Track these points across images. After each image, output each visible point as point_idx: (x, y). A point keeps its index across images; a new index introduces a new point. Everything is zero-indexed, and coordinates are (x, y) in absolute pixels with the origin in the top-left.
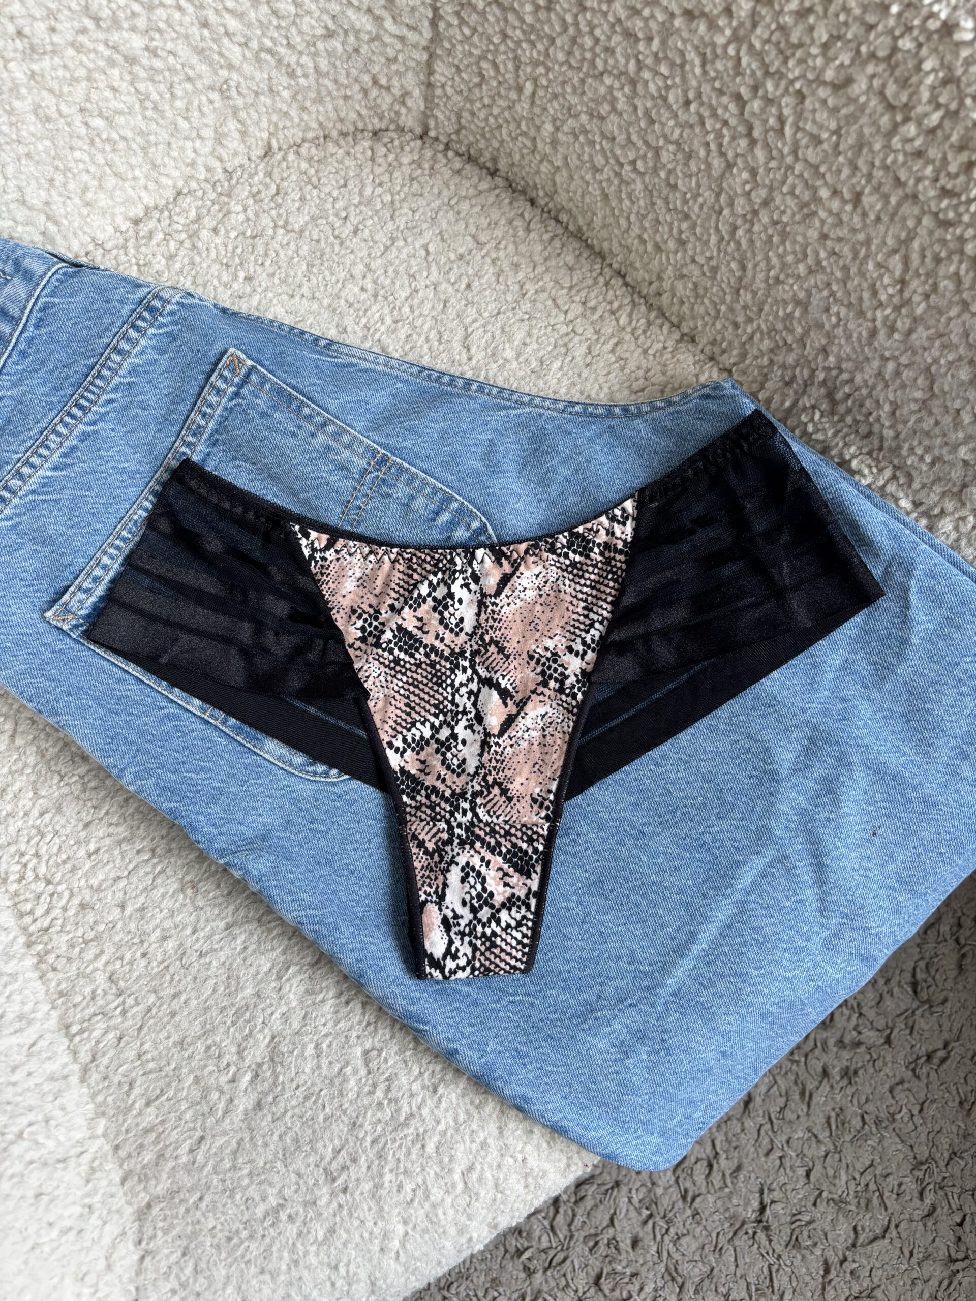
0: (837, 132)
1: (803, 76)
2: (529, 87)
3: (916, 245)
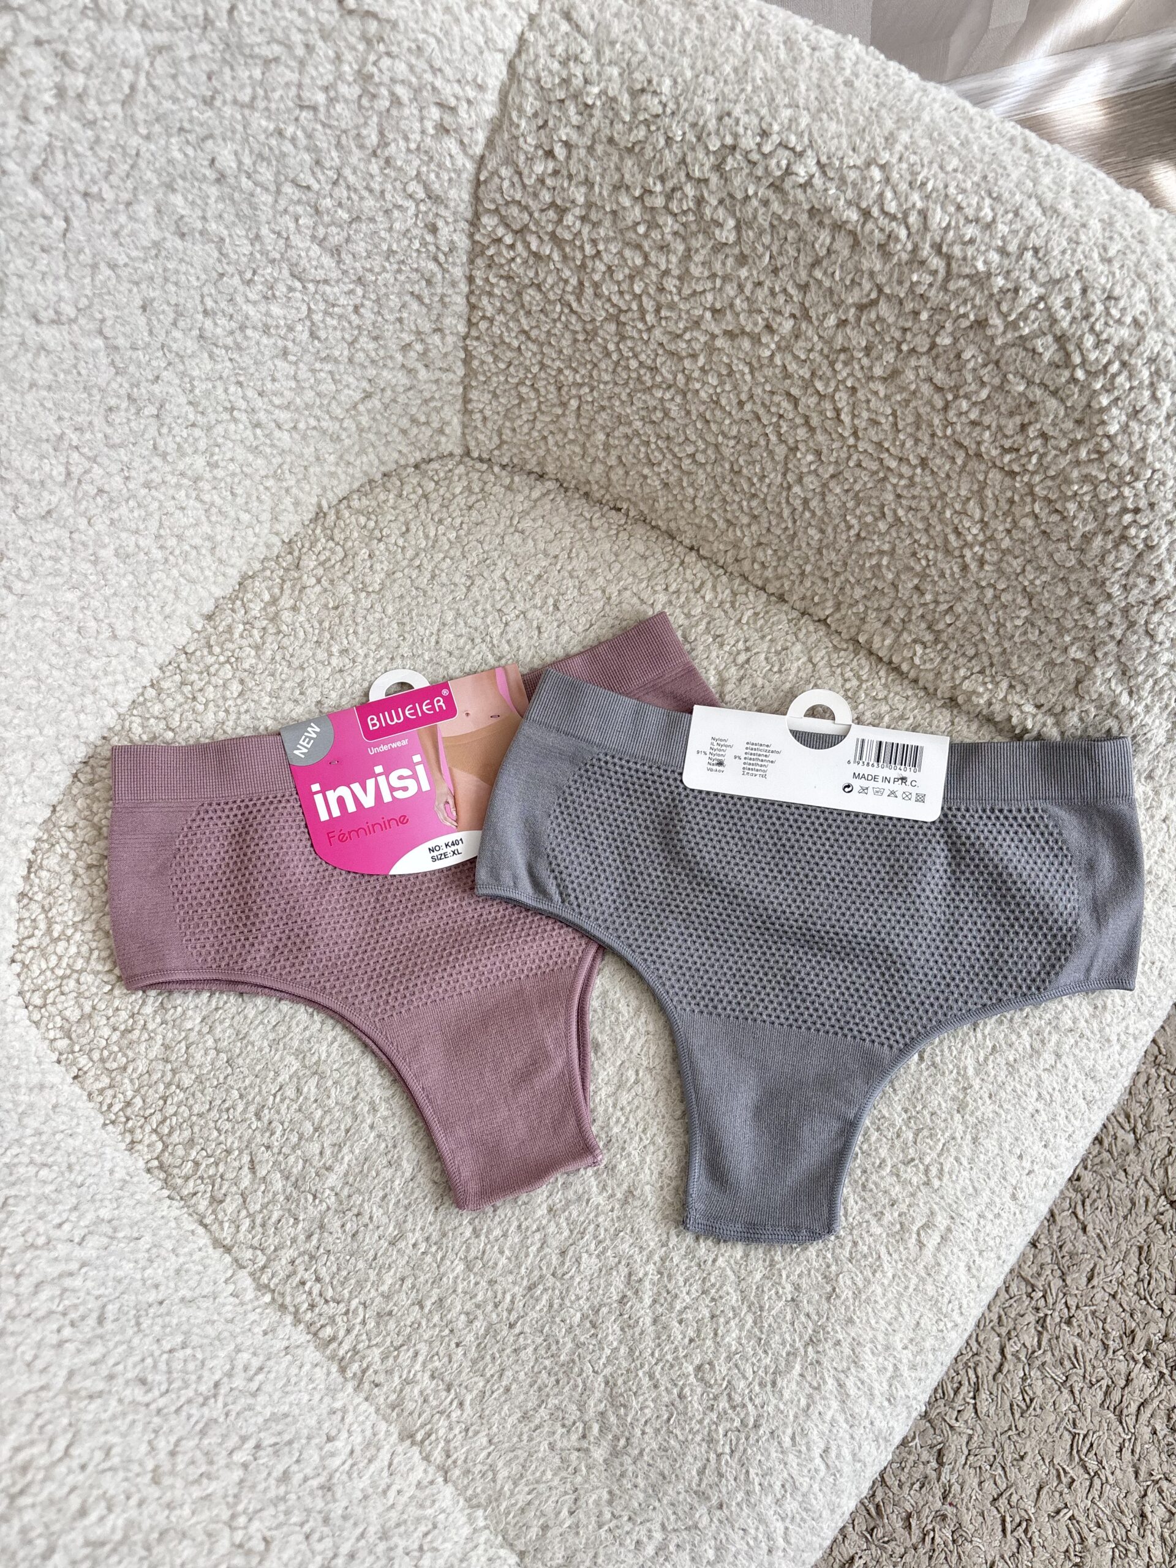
0: (894, 414)
1: (851, 374)
2: (574, 403)
3: (989, 493)
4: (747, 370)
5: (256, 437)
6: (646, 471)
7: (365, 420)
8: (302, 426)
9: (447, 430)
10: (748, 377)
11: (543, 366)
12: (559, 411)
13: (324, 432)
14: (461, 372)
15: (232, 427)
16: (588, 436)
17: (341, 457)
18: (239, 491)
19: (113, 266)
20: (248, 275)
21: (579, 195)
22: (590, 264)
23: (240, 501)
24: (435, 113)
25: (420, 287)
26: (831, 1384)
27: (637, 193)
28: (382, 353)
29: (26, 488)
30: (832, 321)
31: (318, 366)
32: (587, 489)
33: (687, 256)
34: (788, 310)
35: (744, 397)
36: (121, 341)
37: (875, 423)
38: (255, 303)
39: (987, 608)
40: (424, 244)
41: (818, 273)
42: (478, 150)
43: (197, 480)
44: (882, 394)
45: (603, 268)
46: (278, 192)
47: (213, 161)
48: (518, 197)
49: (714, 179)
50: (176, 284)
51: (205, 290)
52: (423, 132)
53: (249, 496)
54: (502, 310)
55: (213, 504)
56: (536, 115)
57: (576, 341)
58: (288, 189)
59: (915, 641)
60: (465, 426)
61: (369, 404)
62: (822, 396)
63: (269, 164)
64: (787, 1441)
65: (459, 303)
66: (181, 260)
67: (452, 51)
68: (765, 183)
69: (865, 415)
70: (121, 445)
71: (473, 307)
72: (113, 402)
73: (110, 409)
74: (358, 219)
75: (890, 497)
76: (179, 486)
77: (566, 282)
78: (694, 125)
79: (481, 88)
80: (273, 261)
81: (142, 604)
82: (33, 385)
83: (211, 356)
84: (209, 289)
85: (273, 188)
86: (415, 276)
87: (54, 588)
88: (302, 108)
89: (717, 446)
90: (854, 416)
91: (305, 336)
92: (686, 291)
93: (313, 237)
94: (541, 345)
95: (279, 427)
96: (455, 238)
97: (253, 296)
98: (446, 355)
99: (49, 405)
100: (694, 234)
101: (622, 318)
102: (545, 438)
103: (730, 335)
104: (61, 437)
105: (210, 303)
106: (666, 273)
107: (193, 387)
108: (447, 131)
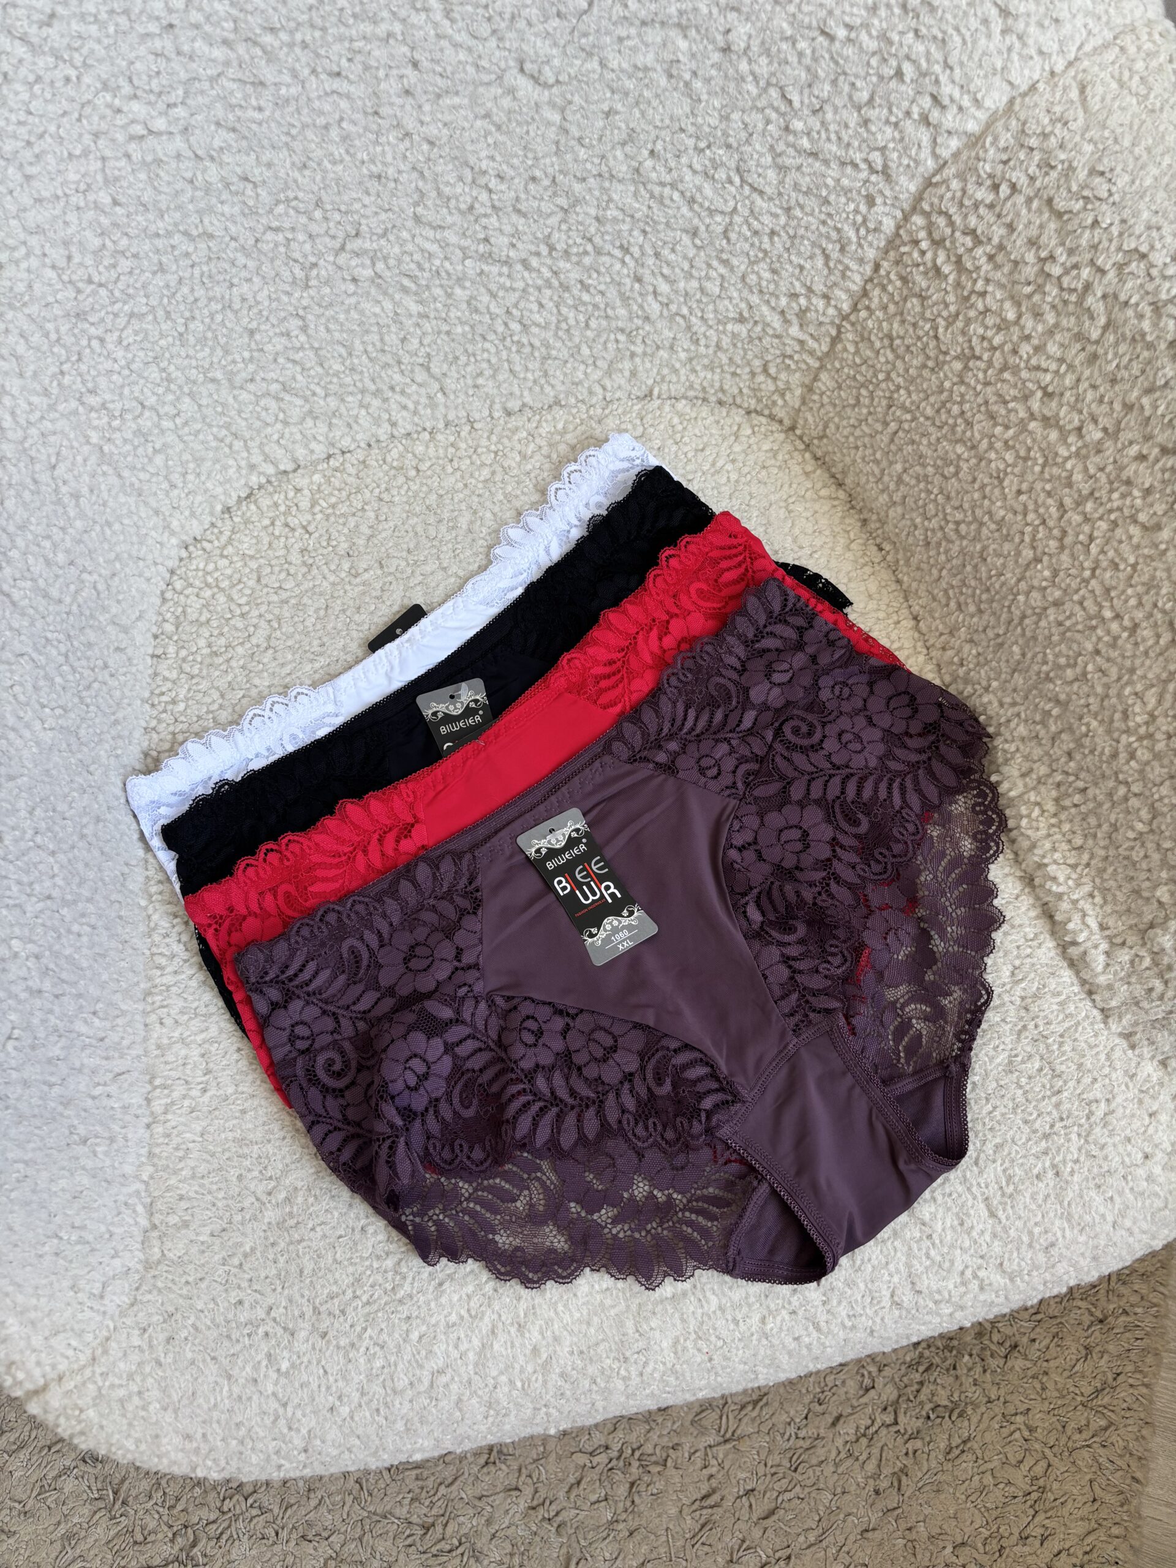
4: (1040, 461)
5: (632, 289)
6: (918, 520)
7: (726, 341)
8: (673, 308)
9: (788, 396)
10: (1037, 469)
11: (888, 378)
12: (879, 427)
13: (689, 328)
14: (825, 348)
15: (618, 266)
16: (891, 463)
17: (691, 360)
18: (593, 323)
19: (603, 64)
20: (702, 145)
21: (998, 232)
22: (974, 298)
23: (589, 333)
24: (926, 102)
25: (832, 248)
26: (485, 1325)
27: (1043, 254)
28: (772, 287)
29: (434, 194)
30: (1134, 450)
31: (715, 263)
32: (865, 515)
33: (1050, 333)
34: (1103, 421)
35: (1024, 486)
36: (575, 131)
37: (1116, 567)
38: (695, 172)
39: (1114, 804)
40: (856, 211)
41: (1146, 401)
42: (945, 153)
43: (566, 288)
44: (1135, 540)
45: (980, 306)
46: (765, 90)
47: (729, 31)
48: (952, 211)
49: (1111, 274)
50: (643, 113)
51: (663, 133)
52: (908, 114)
53: (599, 336)
54: (885, 308)
55: (566, 320)
56: (1006, 149)
57: (924, 366)
58: (774, 93)
59: (1038, 804)
60: (804, 402)
61: (737, 328)
62: (1087, 519)
63: (771, 63)
64: (414, 1336)
65: (856, 282)
66: (657, 96)
67: (970, 58)
68: (1150, 298)
69: (1111, 554)
70: (525, 215)
71: (865, 293)
72: (538, 173)
73: (534, 179)
74: (814, 155)
75: (1089, 647)
76: (549, 284)
77: (947, 306)
78: (1123, 221)
79: (977, 103)
80: (729, 146)
81: (463, 359)
82: (487, 116)
83: (636, 194)
84: (666, 135)
85: (762, 83)
86: (834, 235)
87: (405, 290)
88: (823, 33)
89: (982, 524)
90: (1102, 552)
91: (720, 229)
92: (1034, 362)
93: (772, 148)
94: (897, 357)
95: (655, 293)
96: (885, 220)
97: (698, 167)
98: (821, 324)
99: (490, 140)
100: (1069, 315)
101: (971, 364)
102: (857, 448)
103: (1045, 420)
104: (485, 173)
105: (659, 146)
106: (1028, 338)
107: (607, 208)
108: (928, 124)
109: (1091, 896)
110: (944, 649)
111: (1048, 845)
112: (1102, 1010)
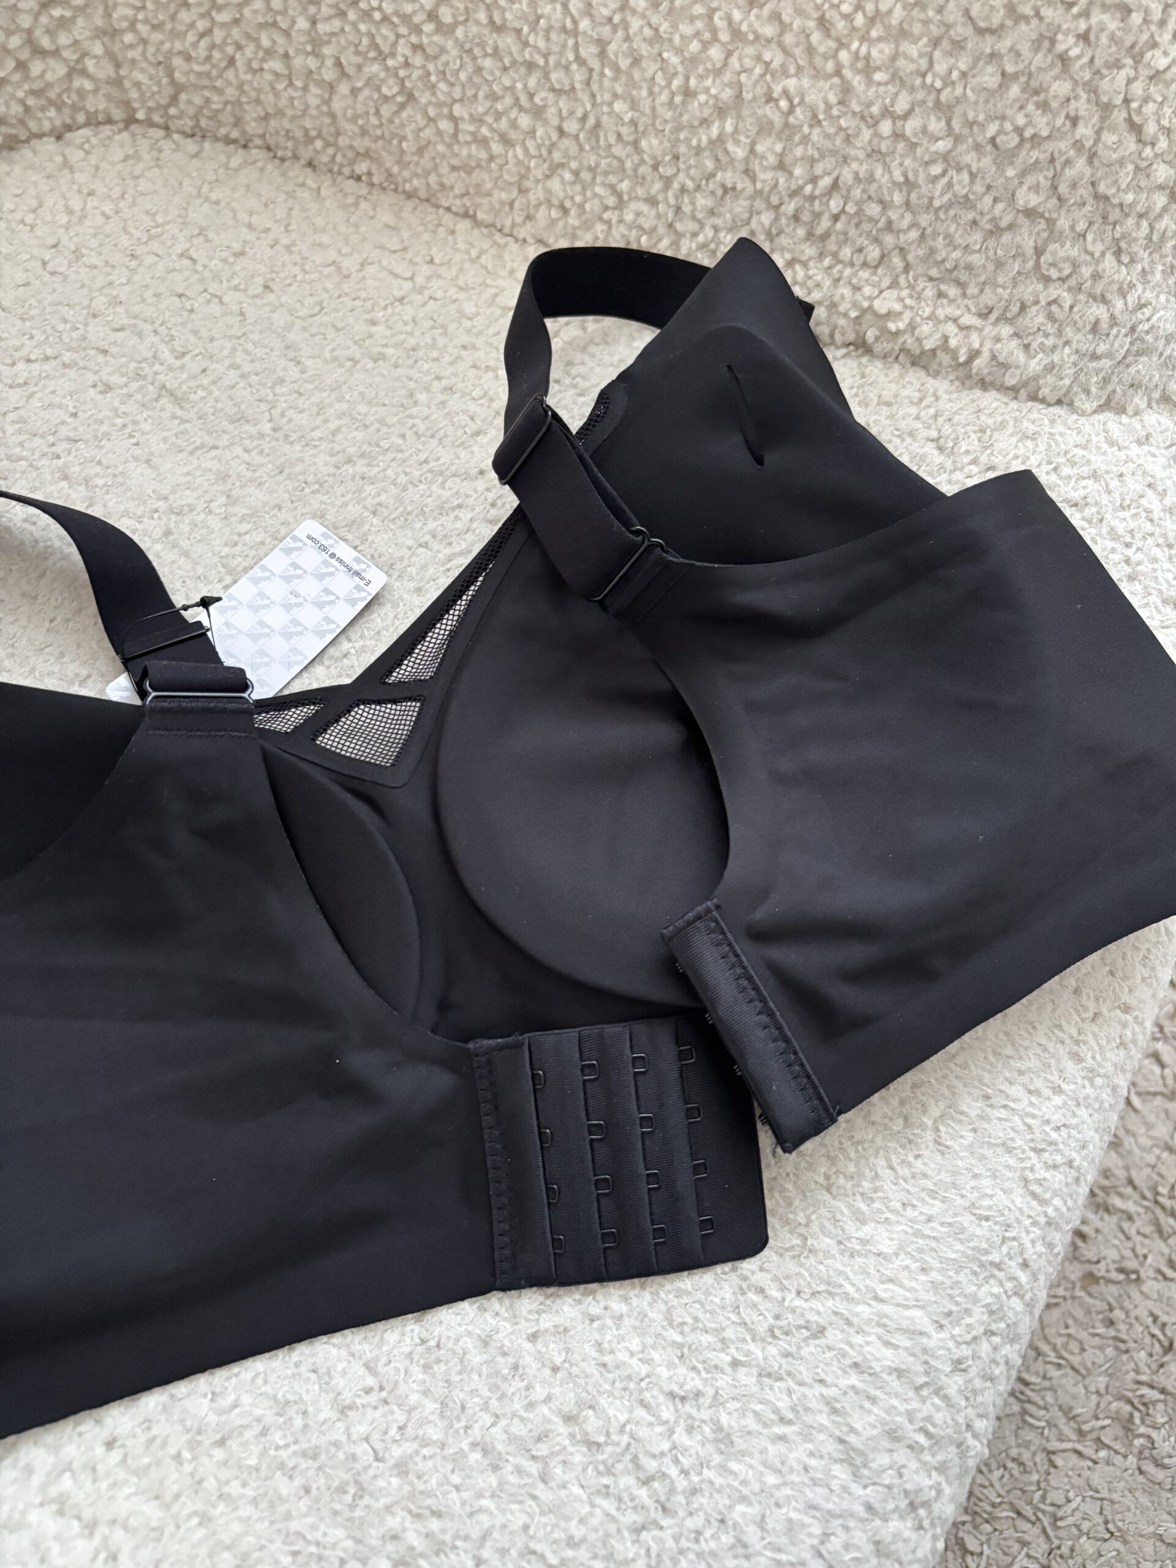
109: (941, 295)
110: (529, 217)
111: (846, 291)
112: (1059, 402)
